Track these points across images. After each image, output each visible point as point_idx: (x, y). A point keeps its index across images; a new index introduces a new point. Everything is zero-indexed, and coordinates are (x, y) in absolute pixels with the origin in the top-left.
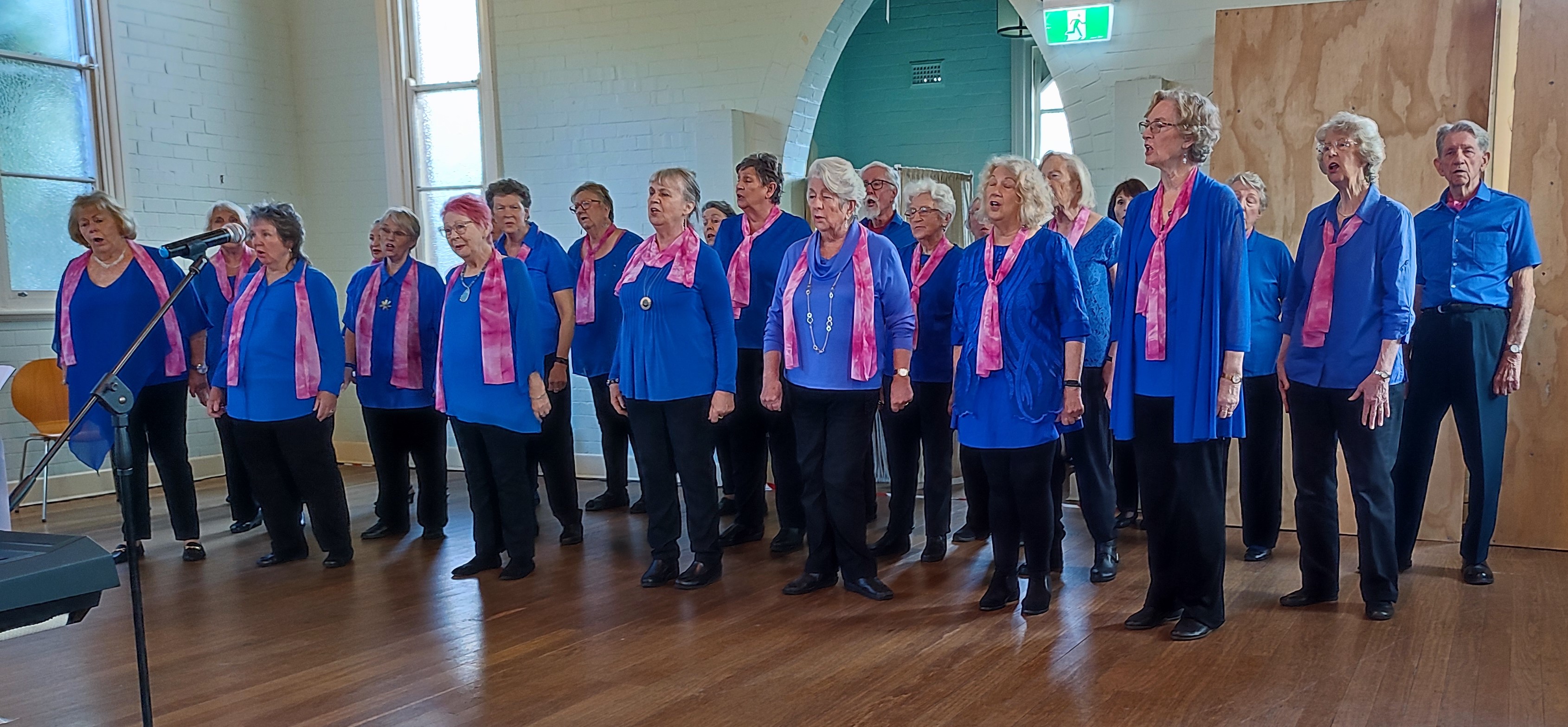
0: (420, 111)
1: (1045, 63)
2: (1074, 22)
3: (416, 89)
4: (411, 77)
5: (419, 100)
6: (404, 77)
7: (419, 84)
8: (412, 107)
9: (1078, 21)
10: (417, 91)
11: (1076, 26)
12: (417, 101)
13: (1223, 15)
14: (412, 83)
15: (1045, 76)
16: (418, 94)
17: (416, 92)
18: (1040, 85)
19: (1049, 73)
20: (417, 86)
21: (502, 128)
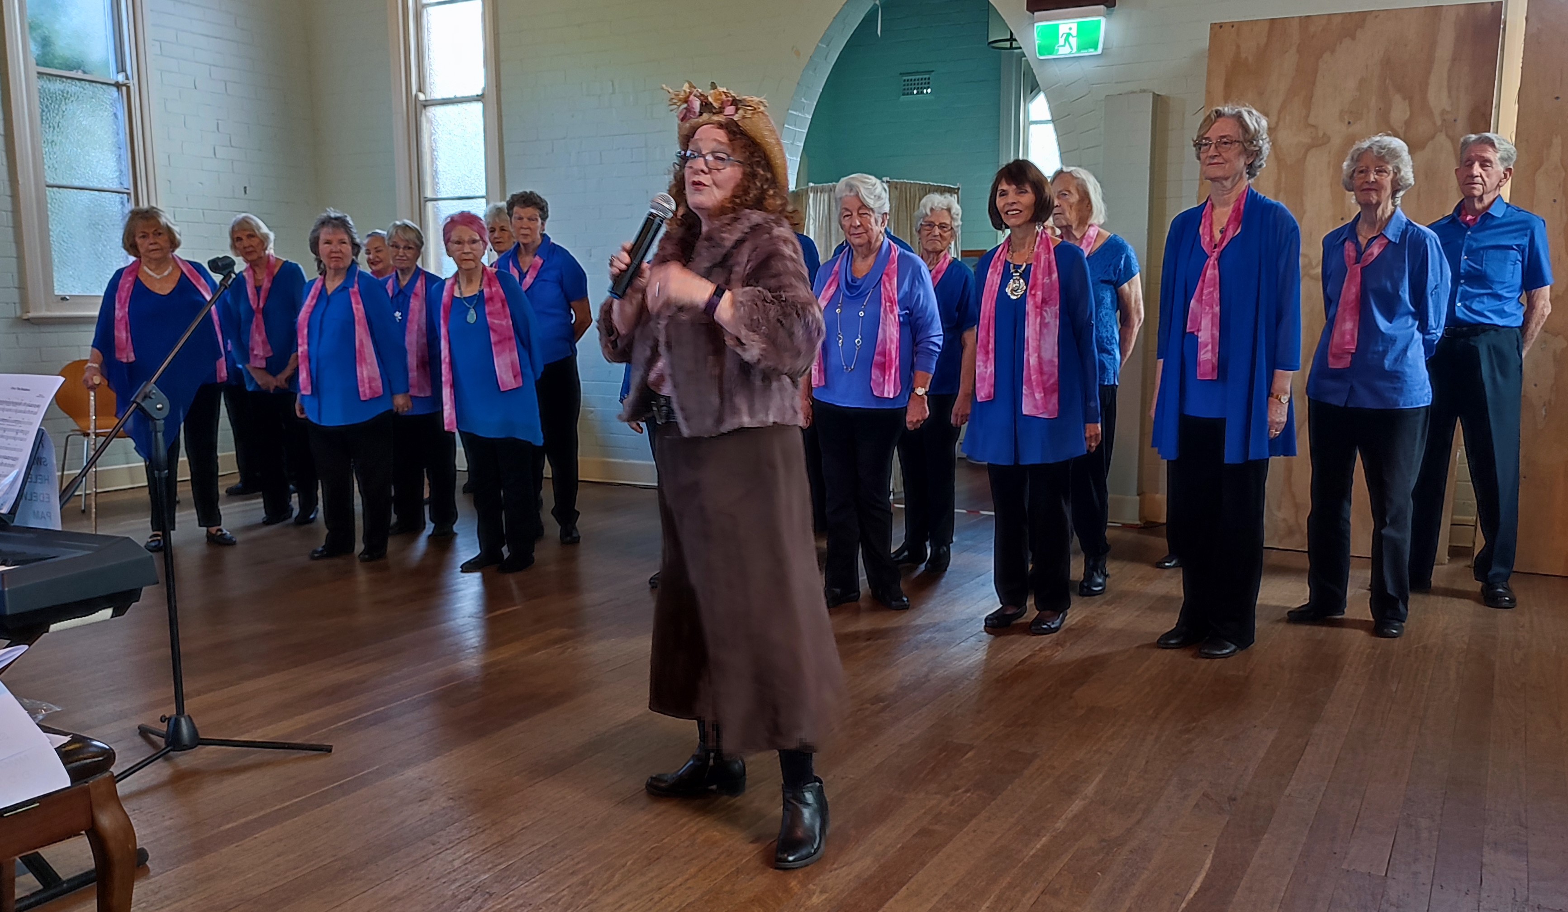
0: (428, 126)
1: (1035, 77)
2: (1065, 35)
3: (424, 103)
4: (420, 91)
5: (428, 114)
6: (414, 92)
7: (428, 98)
8: (421, 120)
9: (1069, 35)
10: (426, 104)
11: (1066, 40)
12: (426, 115)
13: (1217, 28)
14: (422, 97)
15: (1034, 88)
16: (427, 108)
17: (425, 106)
18: (1029, 97)
19: (1038, 85)
20: (426, 101)
21: (505, 140)
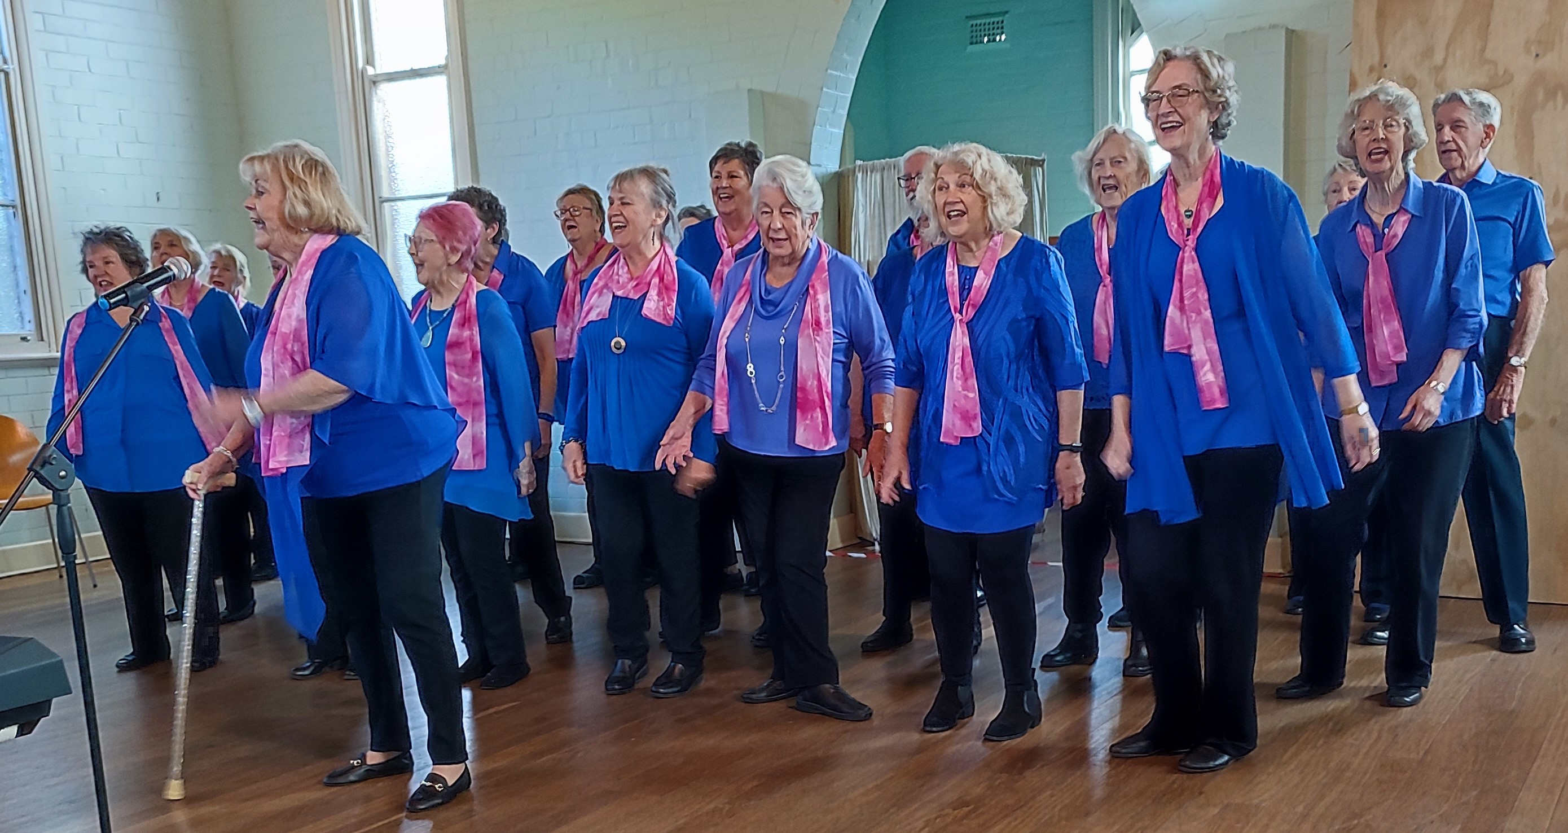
0: (381, 105)
1: (1135, 14)
3: (373, 79)
4: (368, 64)
5: (378, 92)
6: (360, 65)
7: (378, 72)
8: (371, 101)
10: (376, 81)
12: (376, 93)
14: (370, 71)
15: (1135, 27)
16: (377, 85)
17: (374, 83)
18: (1130, 39)
19: (1141, 24)
20: (376, 76)
21: (476, 122)
